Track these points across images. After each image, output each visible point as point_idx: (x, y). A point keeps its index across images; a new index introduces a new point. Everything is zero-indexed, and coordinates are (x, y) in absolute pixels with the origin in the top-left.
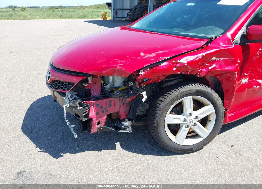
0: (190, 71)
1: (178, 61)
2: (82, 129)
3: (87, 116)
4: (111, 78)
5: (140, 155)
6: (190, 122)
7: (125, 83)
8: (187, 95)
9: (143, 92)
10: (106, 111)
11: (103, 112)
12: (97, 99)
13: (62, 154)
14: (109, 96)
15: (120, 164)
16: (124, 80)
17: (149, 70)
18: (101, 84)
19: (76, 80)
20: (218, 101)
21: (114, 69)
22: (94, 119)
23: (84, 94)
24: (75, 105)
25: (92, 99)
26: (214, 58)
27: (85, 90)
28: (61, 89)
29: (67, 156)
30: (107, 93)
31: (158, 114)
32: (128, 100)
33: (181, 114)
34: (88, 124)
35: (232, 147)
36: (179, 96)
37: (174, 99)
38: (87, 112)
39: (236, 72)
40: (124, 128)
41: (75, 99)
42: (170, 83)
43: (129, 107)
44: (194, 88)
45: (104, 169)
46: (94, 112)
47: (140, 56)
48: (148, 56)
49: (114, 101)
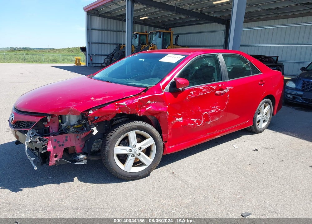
0: (130, 111)
1: (120, 103)
2: (40, 163)
3: (45, 148)
4: (67, 118)
5: (94, 185)
6: (135, 152)
7: (79, 122)
8: (131, 130)
9: (94, 128)
10: (63, 145)
11: (60, 146)
12: (54, 135)
13: (22, 189)
14: (66, 132)
15: (75, 192)
16: (78, 119)
17: (97, 110)
18: (59, 123)
19: (37, 119)
20: (156, 135)
21: (68, 109)
22: (52, 152)
23: (44, 132)
24: (36, 140)
25: (51, 135)
26: (149, 102)
27: (45, 129)
28: (23, 128)
29: (26, 190)
30: (63, 130)
31: (108, 146)
32: (83, 136)
33: (128, 146)
34: (47, 158)
35: (173, 173)
36: (124, 130)
37: (120, 133)
38: (45, 145)
39: (167, 112)
40: (79, 160)
41: (36, 135)
42: (118, 121)
43: (84, 142)
44: (136, 124)
45: (61, 196)
46: (51, 146)
47: (91, 100)
48: (97, 100)
49: (70, 137)
